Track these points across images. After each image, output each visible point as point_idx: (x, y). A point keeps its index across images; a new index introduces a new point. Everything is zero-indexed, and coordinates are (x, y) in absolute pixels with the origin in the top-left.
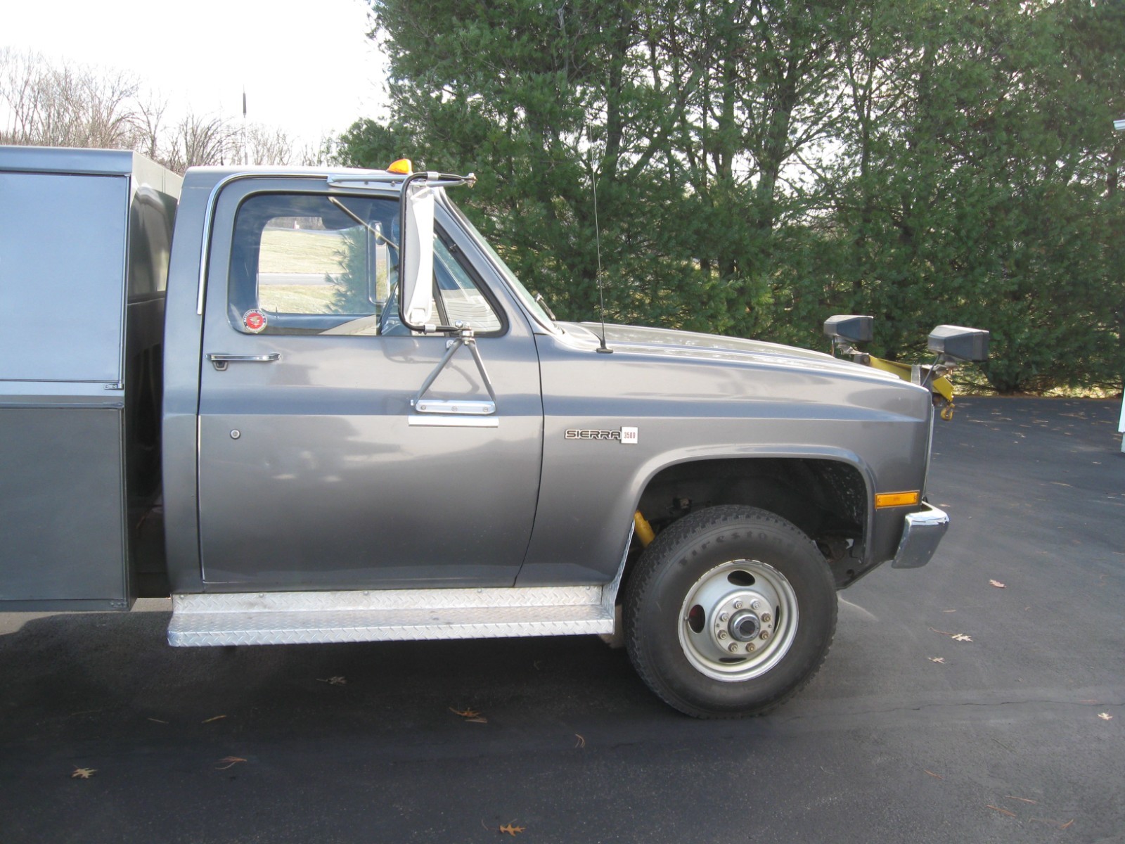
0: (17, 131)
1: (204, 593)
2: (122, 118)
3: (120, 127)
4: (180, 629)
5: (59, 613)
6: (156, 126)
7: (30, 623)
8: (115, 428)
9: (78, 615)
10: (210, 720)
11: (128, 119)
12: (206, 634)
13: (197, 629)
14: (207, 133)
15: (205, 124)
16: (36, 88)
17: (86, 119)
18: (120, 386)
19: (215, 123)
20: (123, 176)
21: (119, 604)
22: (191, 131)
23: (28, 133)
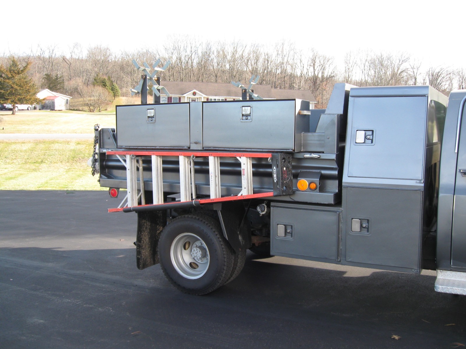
0: (362, 79)
1: (451, 270)
2: (403, 71)
3: (402, 75)
4: (440, 285)
5: (385, 271)
6: (417, 73)
7: (374, 273)
8: (419, 198)
9: (392, 272)
10: (448, 325)
11: (405, 71)
12: (451, 288)
13: (447, 285)
14: (438, 74)
15: (437, 71)
16: (370, 62)
17: (389, 73)
18: (422, 182)
19: (441, 70)
20: (425, 96)
21: (416, 271)
22: (431, 74)
23: (367, 80)
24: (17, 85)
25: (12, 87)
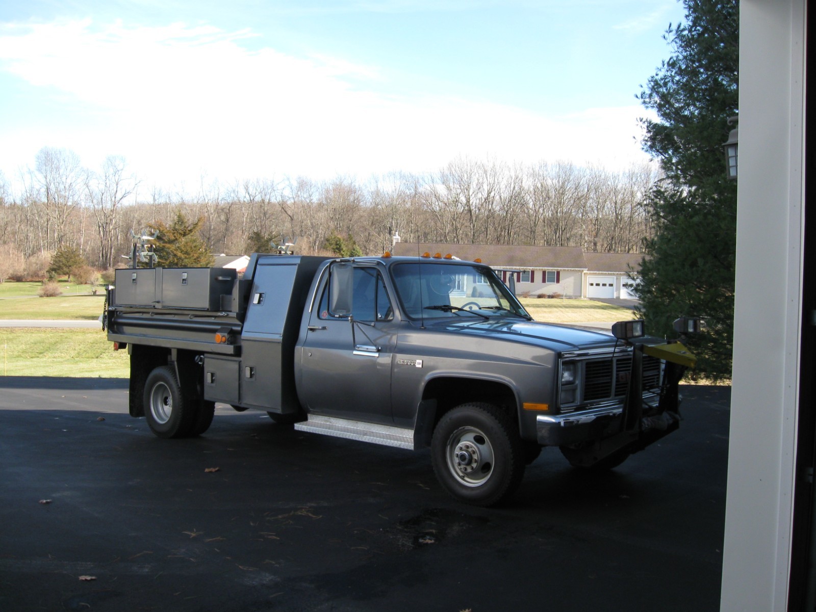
18: (282, 336)
24: (181, 252)
25: (175, 255)
